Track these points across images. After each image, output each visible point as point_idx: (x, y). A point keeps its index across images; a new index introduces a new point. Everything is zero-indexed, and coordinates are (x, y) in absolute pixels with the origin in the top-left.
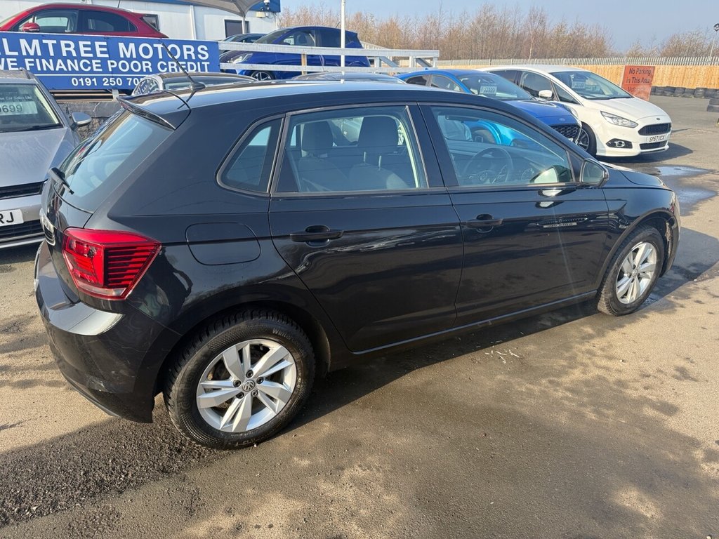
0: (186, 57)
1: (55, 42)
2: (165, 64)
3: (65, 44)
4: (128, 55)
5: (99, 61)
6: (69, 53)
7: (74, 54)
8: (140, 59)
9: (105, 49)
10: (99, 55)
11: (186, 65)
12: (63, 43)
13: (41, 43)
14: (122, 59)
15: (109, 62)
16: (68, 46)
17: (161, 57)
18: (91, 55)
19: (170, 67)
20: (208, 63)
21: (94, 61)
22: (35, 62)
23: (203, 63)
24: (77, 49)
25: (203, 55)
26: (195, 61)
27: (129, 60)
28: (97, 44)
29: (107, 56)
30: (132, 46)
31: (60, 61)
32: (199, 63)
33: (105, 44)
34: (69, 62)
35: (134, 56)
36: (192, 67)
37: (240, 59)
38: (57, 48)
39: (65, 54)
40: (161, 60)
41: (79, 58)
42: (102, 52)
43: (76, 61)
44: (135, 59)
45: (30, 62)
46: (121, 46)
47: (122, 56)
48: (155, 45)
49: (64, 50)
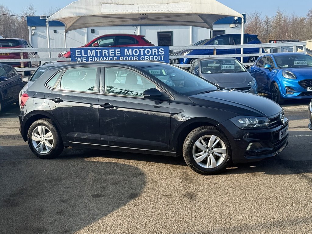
0: (153, 54)
1: (100, 50)
2: (144, 57)
3: (104, 51)
4: (128, 55)
5: (117, 57)
6: (105, 54)
7: (107, 55)
8: (133, 56)
9: (119, 52)
10: (117, 55)
11: (153, 57)
12: (103, 51)
13: (95, 51)
14: (126, 56)
15: (120, 57)
16: (105, 52)
17: (142, 54)
18: (114, 55)
19: (146, 58)
20: (164, 56)
21: (114, 57)
22: (92, 59)
23: (161, 56)
24: (108, 53)
25: (161, 53)
26: (158, 56)
27: (129, 56)
28: (116, 50)
29: (120, 55)
30: (130, 50)
31: (101, 58)
32: (159, 56)
33: (120, 50)
34: (105, 58)
35: (131, 55)
36: (156, 58)
37: (187, 53)
38: (101, 52)
39: (103, 55)
40: (142, 56)
41: (109, 56)
42: (118, 54)
43: (107, 58)
44: (131, 56)
45: (90, 59)
46: (126, 50)
47: (126, 55)
48: (140, 50)
49: (104, 53)
